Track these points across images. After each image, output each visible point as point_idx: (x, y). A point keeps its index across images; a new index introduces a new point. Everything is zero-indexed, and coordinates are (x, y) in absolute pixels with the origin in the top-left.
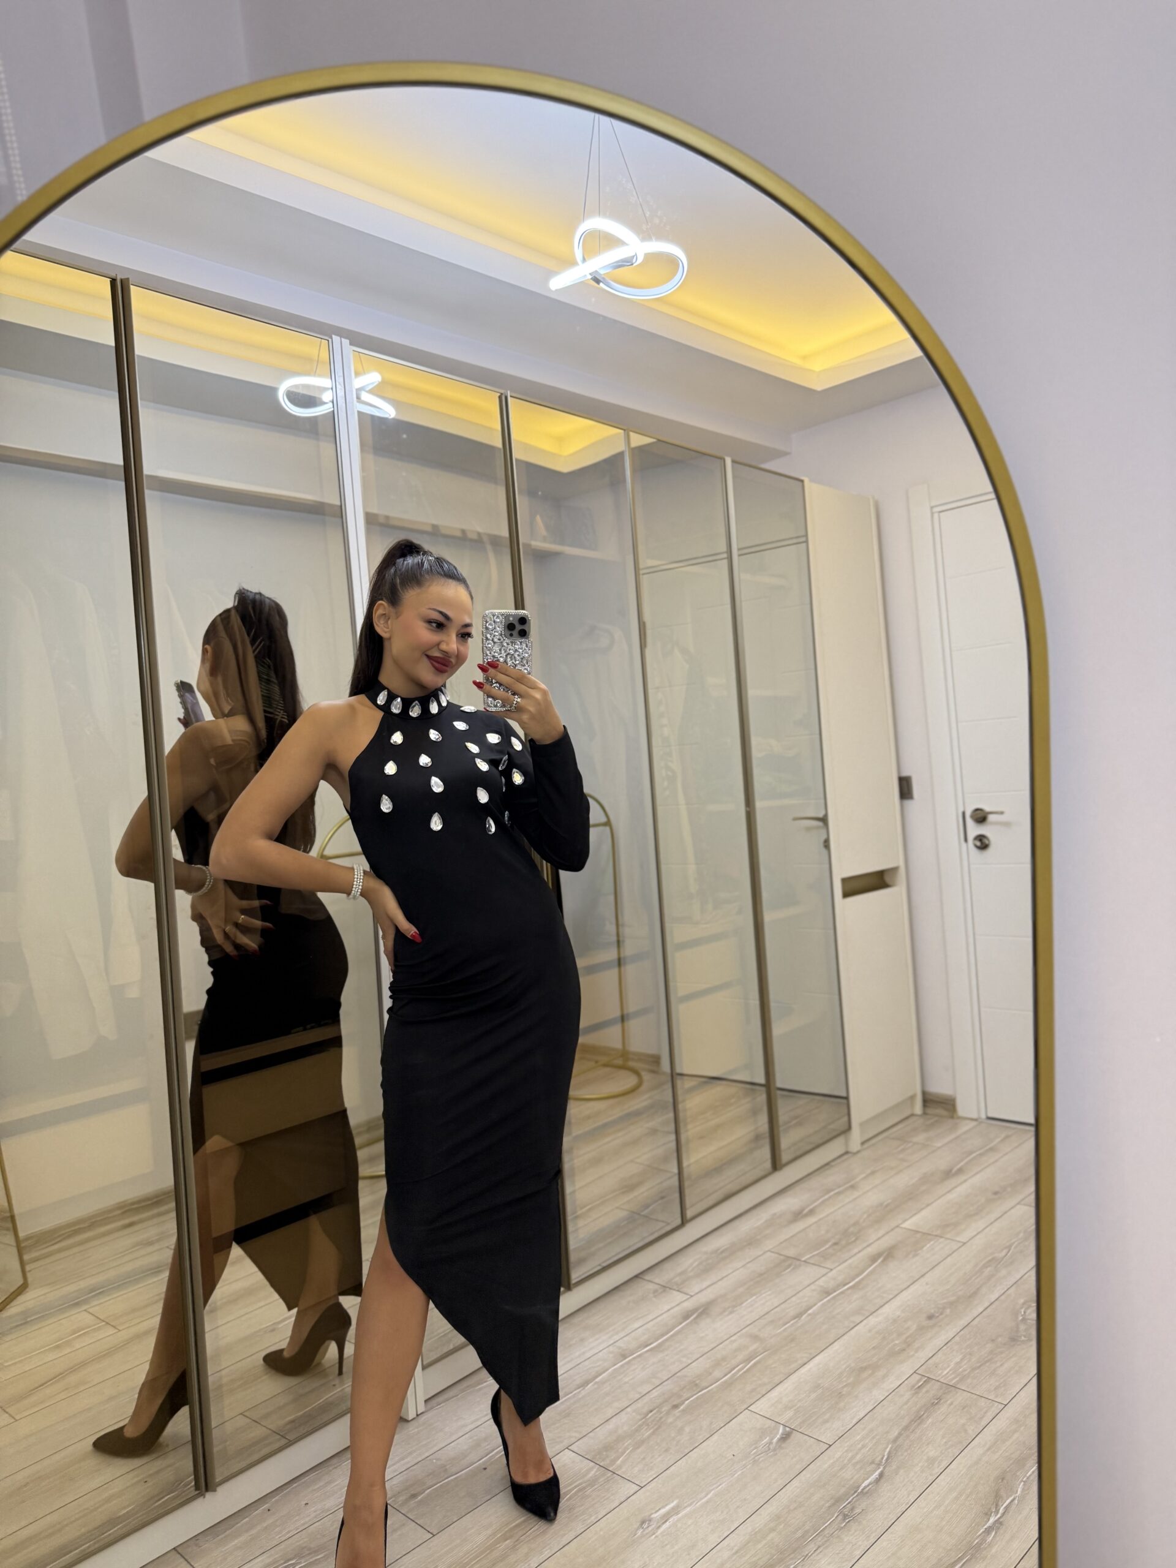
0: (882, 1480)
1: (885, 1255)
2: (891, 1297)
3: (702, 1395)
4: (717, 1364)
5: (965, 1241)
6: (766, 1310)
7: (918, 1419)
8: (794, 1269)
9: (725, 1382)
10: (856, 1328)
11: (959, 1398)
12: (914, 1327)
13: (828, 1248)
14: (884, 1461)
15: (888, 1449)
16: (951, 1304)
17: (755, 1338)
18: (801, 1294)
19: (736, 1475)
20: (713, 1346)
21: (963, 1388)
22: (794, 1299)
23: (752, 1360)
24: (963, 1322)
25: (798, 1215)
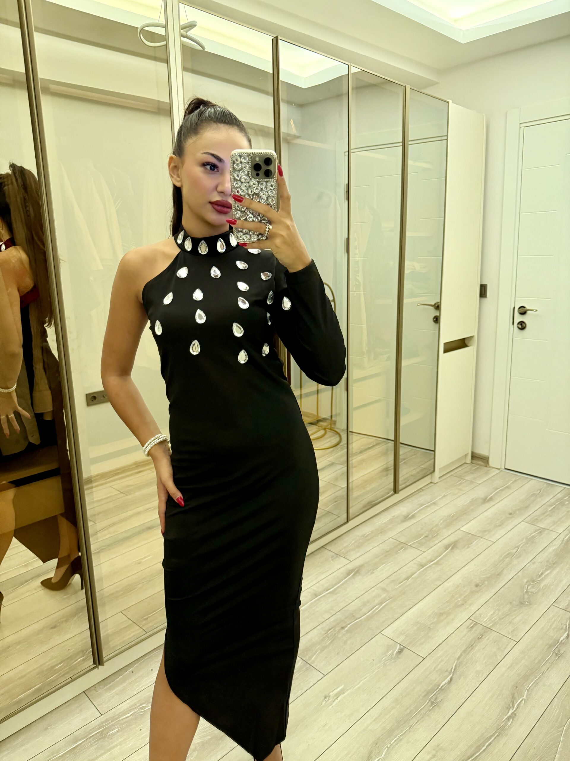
0: (452, 682)
1: (452, 545)
2: (456, 571)
3: (357, 622)
4: (364, 604)
5: (495, 541)
6: (390, 573)
7: (471, 646)
8: (404, 550)
9: (369, 616)
10: (438, 588)
11: (493, 635)
12: (469, 590)
13: (422, 539)
14: (453, 671)
15: (455, 664)
16: (488, 578)
17: (384, 590)
18: (408, 565)
19: (374, 672)
20: (363, 593)
21: (495, 630)
22: (405, 568)
23: (383, 604)
24: (494, 591)
25: (407, 518)
